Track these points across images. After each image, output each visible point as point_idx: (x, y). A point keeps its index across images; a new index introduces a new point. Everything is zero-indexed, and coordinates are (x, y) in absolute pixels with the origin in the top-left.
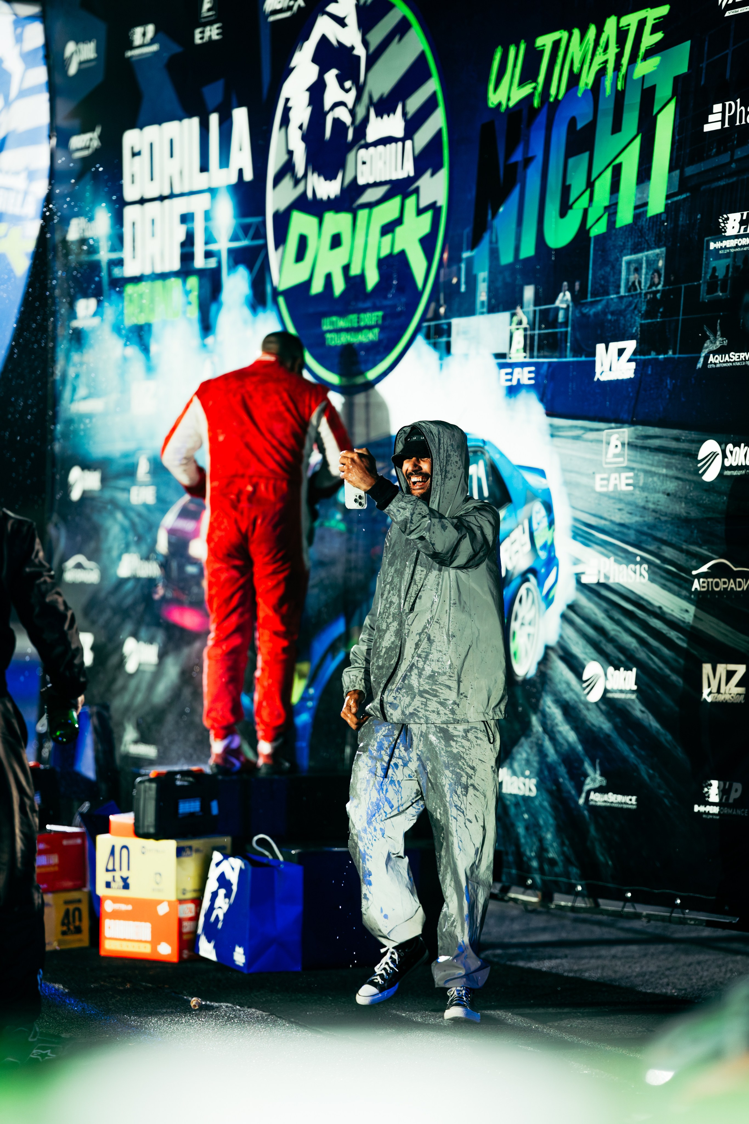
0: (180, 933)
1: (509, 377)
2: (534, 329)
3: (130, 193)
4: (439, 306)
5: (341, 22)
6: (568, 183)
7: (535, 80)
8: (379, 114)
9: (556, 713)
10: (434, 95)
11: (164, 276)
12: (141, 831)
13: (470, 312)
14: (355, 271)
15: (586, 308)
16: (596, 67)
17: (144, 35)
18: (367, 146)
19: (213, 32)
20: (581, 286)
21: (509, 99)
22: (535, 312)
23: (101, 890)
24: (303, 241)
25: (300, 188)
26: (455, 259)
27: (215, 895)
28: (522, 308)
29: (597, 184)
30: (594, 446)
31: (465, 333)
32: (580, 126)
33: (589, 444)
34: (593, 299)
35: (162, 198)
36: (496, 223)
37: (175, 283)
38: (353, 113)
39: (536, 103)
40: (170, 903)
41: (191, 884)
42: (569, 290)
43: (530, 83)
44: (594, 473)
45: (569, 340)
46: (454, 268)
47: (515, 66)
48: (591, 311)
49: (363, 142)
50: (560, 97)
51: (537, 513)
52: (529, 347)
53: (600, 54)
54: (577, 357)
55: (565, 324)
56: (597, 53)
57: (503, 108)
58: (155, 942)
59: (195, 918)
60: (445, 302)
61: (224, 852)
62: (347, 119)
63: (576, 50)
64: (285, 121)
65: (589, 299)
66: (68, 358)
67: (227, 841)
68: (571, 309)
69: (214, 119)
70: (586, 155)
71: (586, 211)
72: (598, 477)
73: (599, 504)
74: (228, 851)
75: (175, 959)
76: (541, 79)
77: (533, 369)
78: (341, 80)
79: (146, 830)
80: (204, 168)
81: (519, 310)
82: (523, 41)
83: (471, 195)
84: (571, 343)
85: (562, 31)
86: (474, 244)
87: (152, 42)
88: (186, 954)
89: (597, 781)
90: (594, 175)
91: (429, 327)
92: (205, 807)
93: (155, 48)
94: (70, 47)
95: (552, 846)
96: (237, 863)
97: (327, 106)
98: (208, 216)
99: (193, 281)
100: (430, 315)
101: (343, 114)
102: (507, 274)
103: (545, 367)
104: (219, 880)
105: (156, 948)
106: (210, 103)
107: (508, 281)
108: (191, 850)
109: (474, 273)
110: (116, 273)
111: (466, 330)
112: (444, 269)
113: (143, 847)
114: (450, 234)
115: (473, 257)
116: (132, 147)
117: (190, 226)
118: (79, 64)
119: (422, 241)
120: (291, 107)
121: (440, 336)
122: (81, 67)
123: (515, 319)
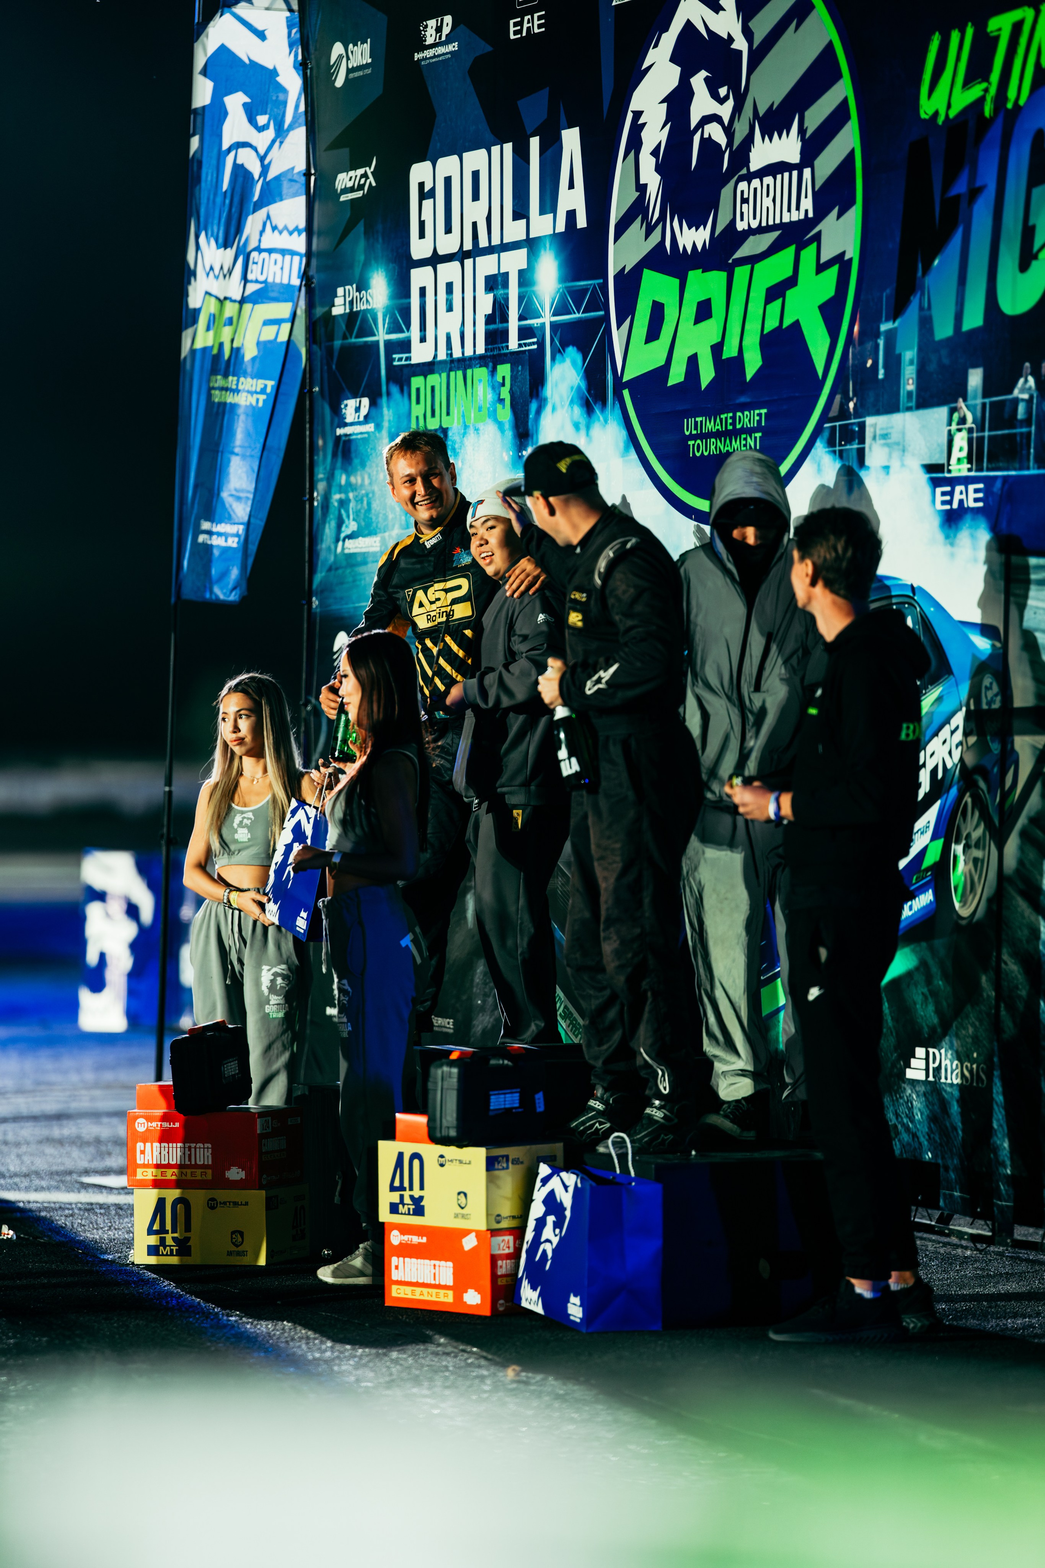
0: (494, 1276)
1: (948, 498)
2: (983, 430)
3: (419, 249)
4: (846, 399)
5: (714, 4)
6: (1031, 223)
7: (986, 78)
8: (768, 133)
9: (1014, 969)
10: (845, 102)
11: (464, 364)
12: (438, 1135)
13: (892, 407)
14: (730, 351)
17: (439, 29)
18: (749, 177)
19: (534, 24)
21: (949, 106)
22: (984, 405)
23: (384, 1215)
25: (656, 237)
26: (870, 333)
27: (541, 1223)
28: (965, 400)
31: (885, 436)
35: (461, 256)
36: (928, 281)
37: (481, 373)
38: (729, 131)
39: (988, 110)
40: (478, 1234)
41: (507, 1208)
42: (1032, 374)
43: (980, 83)
45: (1032, 445)
46: (869, 345)
47: (958, 59)
49: (744, 171)
50: (1022, 102)
51: (987, 688)
52: (975, 456)
55: (1027, 422)
57: (941, 120)
58: (459, 1288)
59: (515, 1256)
60: (855, 394)
62: (721, 138)
64: (635, 143)
66: (330, 478)
67: (557, 1149)
68: (1035, 401)
69: (535, 143)
74: (560, 1162)
75: (486, 1312)
76: (995, 77)
77: (981, 486)
78: (712, 87)
79: (444, 1133)
80: (521, 212)
81: (961, 403)
82: (970, 24)
83: (893, 244)
84: (1035, 449)
85: (1026, 8)
86: (896, 313)
87: (449, 39)
88: (501, 1305)
92: (527, 1101)
93: (453, 47)
94: (338, 49)
96: (571, 1179)
97: (694, 122)
98: (525, 278)
99: (504, 370)
100: (834, 411)
101: (715, 132)
102: (944, 352)
103: (998, 484)
104: (545, 1202)
105: (462, 1298)
106: (530, 124)
107: (946, 361)
108: (507, 1161)
109: (897, 352)
110: (399, 360)
111: (885, 432)
112: (854, 347)
113: (442, 1156)
114: (862, 297)
115: (895, 329)
116: (421, 185)
117: (501, 292)
118: (349, 71)
119: (824, 308)
120: (644, 124)
121: (849, 441)
122: (351, 76)
123: (956, 416)
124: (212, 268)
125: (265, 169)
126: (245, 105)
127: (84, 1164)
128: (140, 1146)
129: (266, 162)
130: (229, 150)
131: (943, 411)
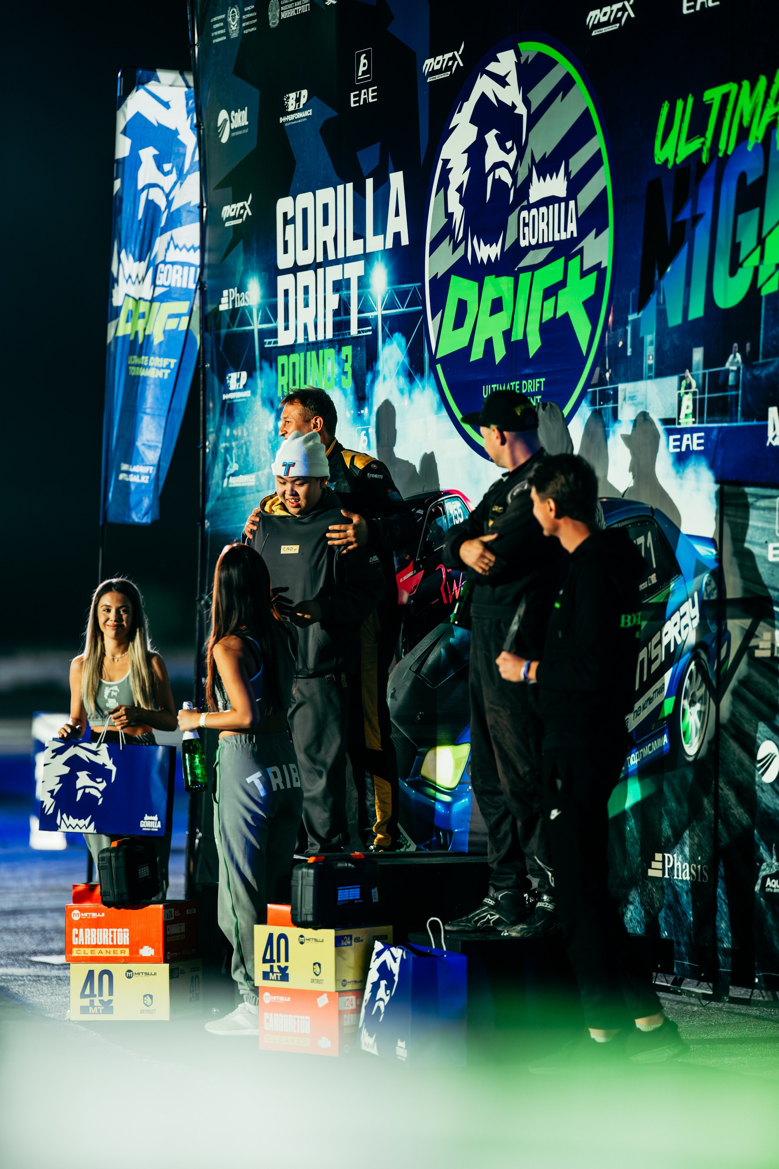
0: (341, 1027)
1: (678, 443)
2: (704, 393)
3: (284, 261)
4: (604, 371)
5: (502, 81)
6: (737, 240)
7: (703, 135)
8: (542, 175)
9: (728, 794)
10: (599, 152)
11: (317, 346)
12: (299, 920)
13: (638, 377)
14: (517, 336)
15: (758, 370)
16: (767, 119)
17: (298, 100)
18: (529, 207)
19: (369, 95)
20: (752, 347)
21: (676, 155)
22: (704, 374)
24: (462, 306)
25: (460, 251)
26: (621, 321)
27: (376, 986)
28: (690, 371)
29: (769, 241)
30: (767, 514)
31: (632, 398)
32: (750, 180)
33: (762, 512)
34: (765, 361)
35: (315, 266)
36: (664, 283)
37: (330, 353)
38: (513, 174)
39: (705, 158)
40: (329, 994)
41: (351, 975)
42: (739, 352)
43: (699, 138)
44: (766, 542)
45: (740, 404)
46: (620, 331)
47: (682, 120)
48: (763, 373)
49: (525, 203)
50: (729, 152)
51: (707, 584)
52: (698, 412)
53: (770, 106)
54: (748, 421)
55: (736, 387)
56: (768, 105)
57: (670, 165)
58: (314, 1036)
59: (357, 1011)
60: (610, 367)
61: (386, 941)
62: (508, 179)
63: (745, 104)
64: (444, 183)
65: (761, 361)
66: (218, 431)
67: (388, 930)
68: (741, 371)
69: (369, 183)
70: (757, 211)
71: (756, 270)
72: (771, 546)
73: (773, 575)
74: (390, 940)
75: (335, 1054)
76: (709, 134)
77: (702, 434)
78: (501, 141)
79: (304, 919)
80: (359, 234)
81: (688, 373)
82: (690, 95)
83: (637, 255)
84: (742, 407)
85: (731, 84)
86: (640, 306)
87: (306, 107)
88: (347, 1048)
89: (774, 867)
90: (765, 232)
91: (595, 392)
92: (365, 894)
93: (308, 113)
94: (223, 115)
95: (727, 935)
96: (398, 952)
97: (488, 166)
98: (363, 282)
99: (347, 351)
100: (595, 380)
101: (504, 174)
102: (675, 336)
103: (715, 433)
104: (379, 970)
105: (316, 1042)
106: (365, 169)
107: (677, 342)
108: (351, 939)
109: (641, 335)
110: (269, 343)
111: (633, 395)
112: (609, 332)
113: (302, 936)
114: (615, 296)
115: (639, 319)
116: (285, 214)
117: (344, 293)
118: (232, 131)
119: (586, 304)
120: (451, 169)
121: (606, 402)
122: (233, 134)
123: (684, 383)
124: (130, 277)
125: (169, 203)
126: (155, 156)
127: (33, 947)
128: (75, 931)
129: (170, 198)
130: (143, 190)
131: (675, 379)
